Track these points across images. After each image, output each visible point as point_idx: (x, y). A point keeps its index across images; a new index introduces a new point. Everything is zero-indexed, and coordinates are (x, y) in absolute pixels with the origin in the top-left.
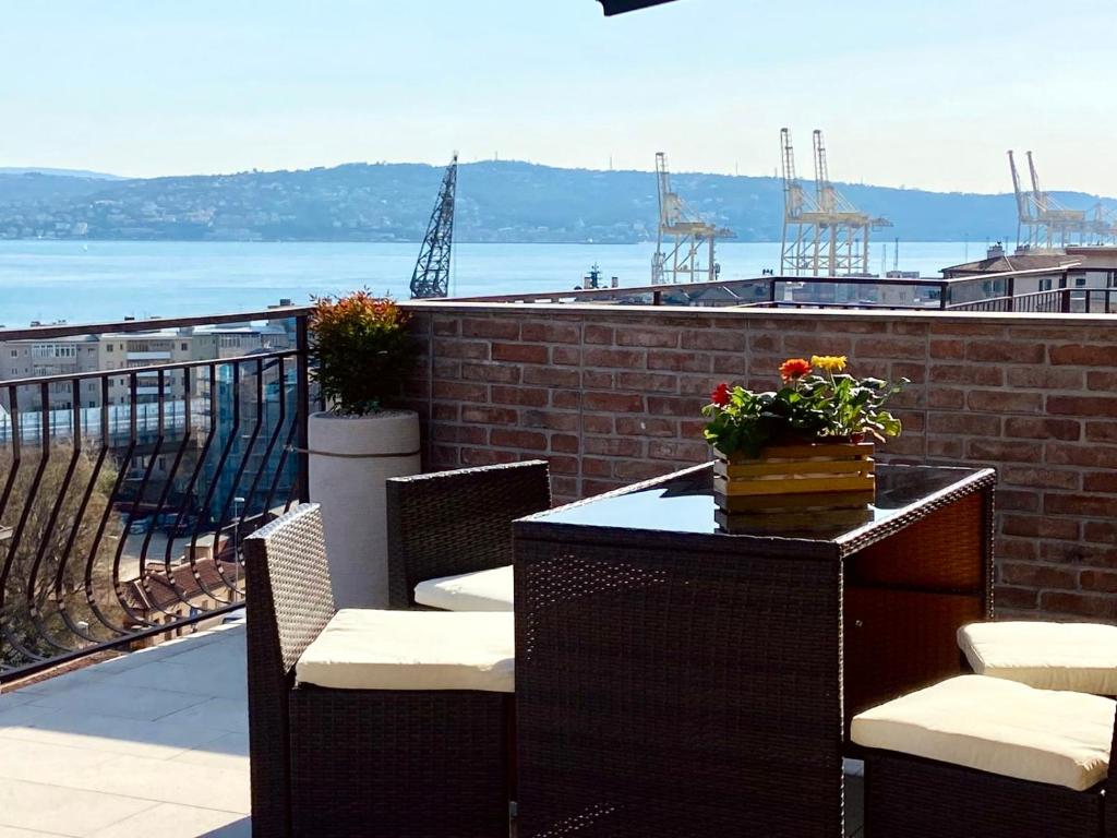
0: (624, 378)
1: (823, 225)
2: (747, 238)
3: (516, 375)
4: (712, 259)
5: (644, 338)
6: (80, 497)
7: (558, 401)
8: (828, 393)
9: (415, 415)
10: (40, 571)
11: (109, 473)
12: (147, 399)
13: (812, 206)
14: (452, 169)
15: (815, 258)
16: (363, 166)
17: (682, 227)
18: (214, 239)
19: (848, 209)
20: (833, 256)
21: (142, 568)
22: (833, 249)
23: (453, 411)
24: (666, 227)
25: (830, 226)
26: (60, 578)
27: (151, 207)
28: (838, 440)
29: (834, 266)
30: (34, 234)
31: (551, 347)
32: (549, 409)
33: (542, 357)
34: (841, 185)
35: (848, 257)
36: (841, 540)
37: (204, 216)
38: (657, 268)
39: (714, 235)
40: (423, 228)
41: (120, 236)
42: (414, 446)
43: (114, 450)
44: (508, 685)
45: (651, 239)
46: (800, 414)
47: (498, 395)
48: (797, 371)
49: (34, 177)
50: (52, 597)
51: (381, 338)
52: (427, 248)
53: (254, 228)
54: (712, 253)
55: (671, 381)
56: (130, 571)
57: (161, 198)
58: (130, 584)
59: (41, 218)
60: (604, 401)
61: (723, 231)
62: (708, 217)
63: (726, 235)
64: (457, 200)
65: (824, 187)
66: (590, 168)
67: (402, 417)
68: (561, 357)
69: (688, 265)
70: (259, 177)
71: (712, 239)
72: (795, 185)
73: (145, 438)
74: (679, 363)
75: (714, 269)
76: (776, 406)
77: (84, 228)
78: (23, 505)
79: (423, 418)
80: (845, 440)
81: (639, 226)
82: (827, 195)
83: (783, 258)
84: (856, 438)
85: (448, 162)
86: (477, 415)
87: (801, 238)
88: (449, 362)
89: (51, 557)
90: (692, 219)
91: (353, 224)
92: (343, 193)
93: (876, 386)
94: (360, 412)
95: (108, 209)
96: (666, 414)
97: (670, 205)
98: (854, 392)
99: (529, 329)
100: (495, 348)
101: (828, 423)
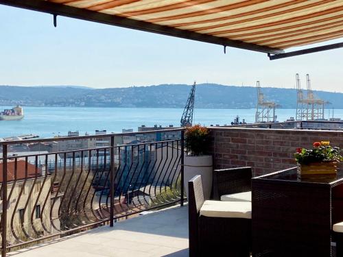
0: (267, 148)
1: (309, 104)
2: (286, 108)
3: (238, 147)
4: (274, 114)
5: (272, 137)
6: (82, 184)
7: (249, 153)
8: (325, 150)
9: (211, 157)
10: (71, 206)
11: (91, 177)
12: (102, 155)
13: (306, 98)
14: (194, 86)
15: (307, 114)
16: (167, 85)
17: (264, 104)
18: (121, 107)
19: (317, 98)
20: (313, 113)
21: (100, 206)
22: (313, 111)
23: (220, 155)
24: (259, 104)
25: (312, 104)
26: (77, 208)
27: (103, 97)
28: (328, 162)
29: (313, 116)
30: (69, 105)
31: (247, 139)
32: (246, 155)
33: (245, 142)
34: (315, 91)
35: (318, 114)
36: (331, 183)
37: (119, 100)
38: (257, 116)
39: (275, 107)
40: (185, 104)
41: (94, 106)
42: (211, 164)
43: (93, 170)
44: (250, 217)
45: (255, 108)
46: (319, 155)
47: (233, 152)
48: (317, 145)
49: (70, 88)
50: (74, 214)
51: (204, 136)
52: (186, 110)
53: (134, 104)
54: (274, 112)
55: (279, 149)
56: (96, 207)
57: (106, 95)
58: (97, 210)
59: (71, 100)
60: (262, 153)
61: (278, 105)
62: (273, 101)
63: (279, 106)
64: (196, 96)
65: (310, 92)
66: (237, 86)
67: (208, 157)
68: (250, 142)
69: (267, 116)
70: (136, 88)
71: (274, 108)
72: (300, 91)
73: (101, 167)
74: (282, 144)
75: (275, 117)
76: (313, 153)
77: (83, 104)
78: (66, 186)
79: (213, 157)
80: (330, 162)
81: (251, 103)
82: (311, 95)
83: (297, 114)
84: (332, 161)
85: (193, 84)
86: (227, 157)
87: (302, 108)
88: (220, 143)
89: (74, 202)
90: (268, 102)
91: (163, 103)
92: (161, 93)
93: (337, 149)
94: (198, 155)
95: (90, 98)
96: (278, 157)
97: (261, 97)
98: (332, 150)
99: (241, 134)
100: (232, 139)
101: (325, 157)
